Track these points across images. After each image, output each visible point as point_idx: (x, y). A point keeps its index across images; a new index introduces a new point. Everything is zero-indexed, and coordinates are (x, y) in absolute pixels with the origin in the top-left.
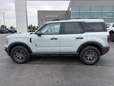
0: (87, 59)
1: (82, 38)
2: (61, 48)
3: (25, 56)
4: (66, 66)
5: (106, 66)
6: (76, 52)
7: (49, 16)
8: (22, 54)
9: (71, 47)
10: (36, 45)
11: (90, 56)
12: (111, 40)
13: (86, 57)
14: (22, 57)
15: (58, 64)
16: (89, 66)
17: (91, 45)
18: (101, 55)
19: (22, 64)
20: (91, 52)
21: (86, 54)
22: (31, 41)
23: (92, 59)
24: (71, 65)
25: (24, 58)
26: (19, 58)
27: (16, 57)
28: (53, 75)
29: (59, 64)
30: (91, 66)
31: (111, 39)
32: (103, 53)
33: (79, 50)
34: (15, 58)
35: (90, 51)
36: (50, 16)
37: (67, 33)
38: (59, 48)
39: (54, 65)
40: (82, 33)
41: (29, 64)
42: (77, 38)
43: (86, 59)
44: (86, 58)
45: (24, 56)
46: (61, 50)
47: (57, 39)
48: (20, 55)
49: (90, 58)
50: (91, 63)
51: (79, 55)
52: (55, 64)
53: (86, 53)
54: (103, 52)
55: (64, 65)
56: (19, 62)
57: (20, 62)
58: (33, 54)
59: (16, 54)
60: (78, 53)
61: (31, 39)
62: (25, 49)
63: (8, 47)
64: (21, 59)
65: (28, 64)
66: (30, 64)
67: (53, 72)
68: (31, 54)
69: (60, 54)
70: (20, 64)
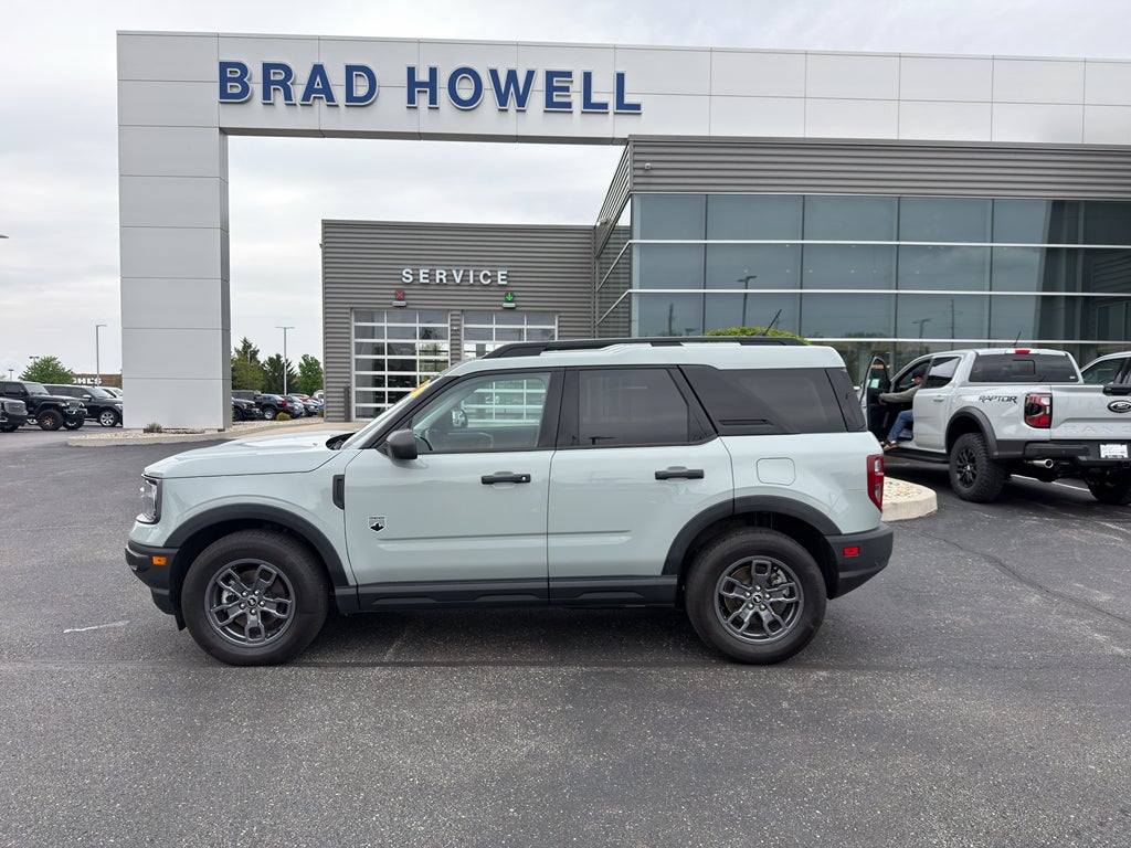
0: (738, 622)
1: (698, 475)
2: (554, 542)
3: (292, 610)
4: (591, 674)
5: (869, 667)
6: (659, 573)
7: (431, 275)
8: (269, 592)
9: (623, 538)
10: (377, 528)
11: (756, 602)
12: (965, 490)
13: (729, 606)
14: (265, 615)
15: (533, 664)
16: (749, 674)
17: (761, 525)
18: (832, 594)
19: (270, 671)
20: (761, 568)
21: (730, 587)
22: (339, 497)
23: (774, 625)
24: (628, 665)
25: (280, 622)
26: (238, 625)
27: (223, 615)
28: (500, 725)
29: (541, 664)
30: (763, 671)
31: (964, 480)
32: (842, 575)
33: (680, 555)
34: (216, 624)
35: (757, 560)
36: (441, 275)
37: (595, 442)
38: (540, 542)
39: (505, 671)
40: (697, 437)
41: (318, 665)
42: (660, 476)
43: (726, 622)
44: (727, 613)
45: (282, 608)
46: (555, 559)
47: (528, 479)
48: (252, 605)
49: (756, 615)
50: (768, 650)
51: (680, 593)
52: (513, 664)
53: (725, 578)
54: (845, 569)
55: (573, 669)
56: (240, 652)
57: (250, 653)
58: (353, 591)
59: (221, 591)
60: (673, 580)
61: (339, 482)
62: (295, 557)
63: (169, 544)
64: (254, 632)
65: (309, 665)
66: (326, 665)
67: (503, 707)
68: (339, 591)
69: (544, 585)
70: (250, 671)
